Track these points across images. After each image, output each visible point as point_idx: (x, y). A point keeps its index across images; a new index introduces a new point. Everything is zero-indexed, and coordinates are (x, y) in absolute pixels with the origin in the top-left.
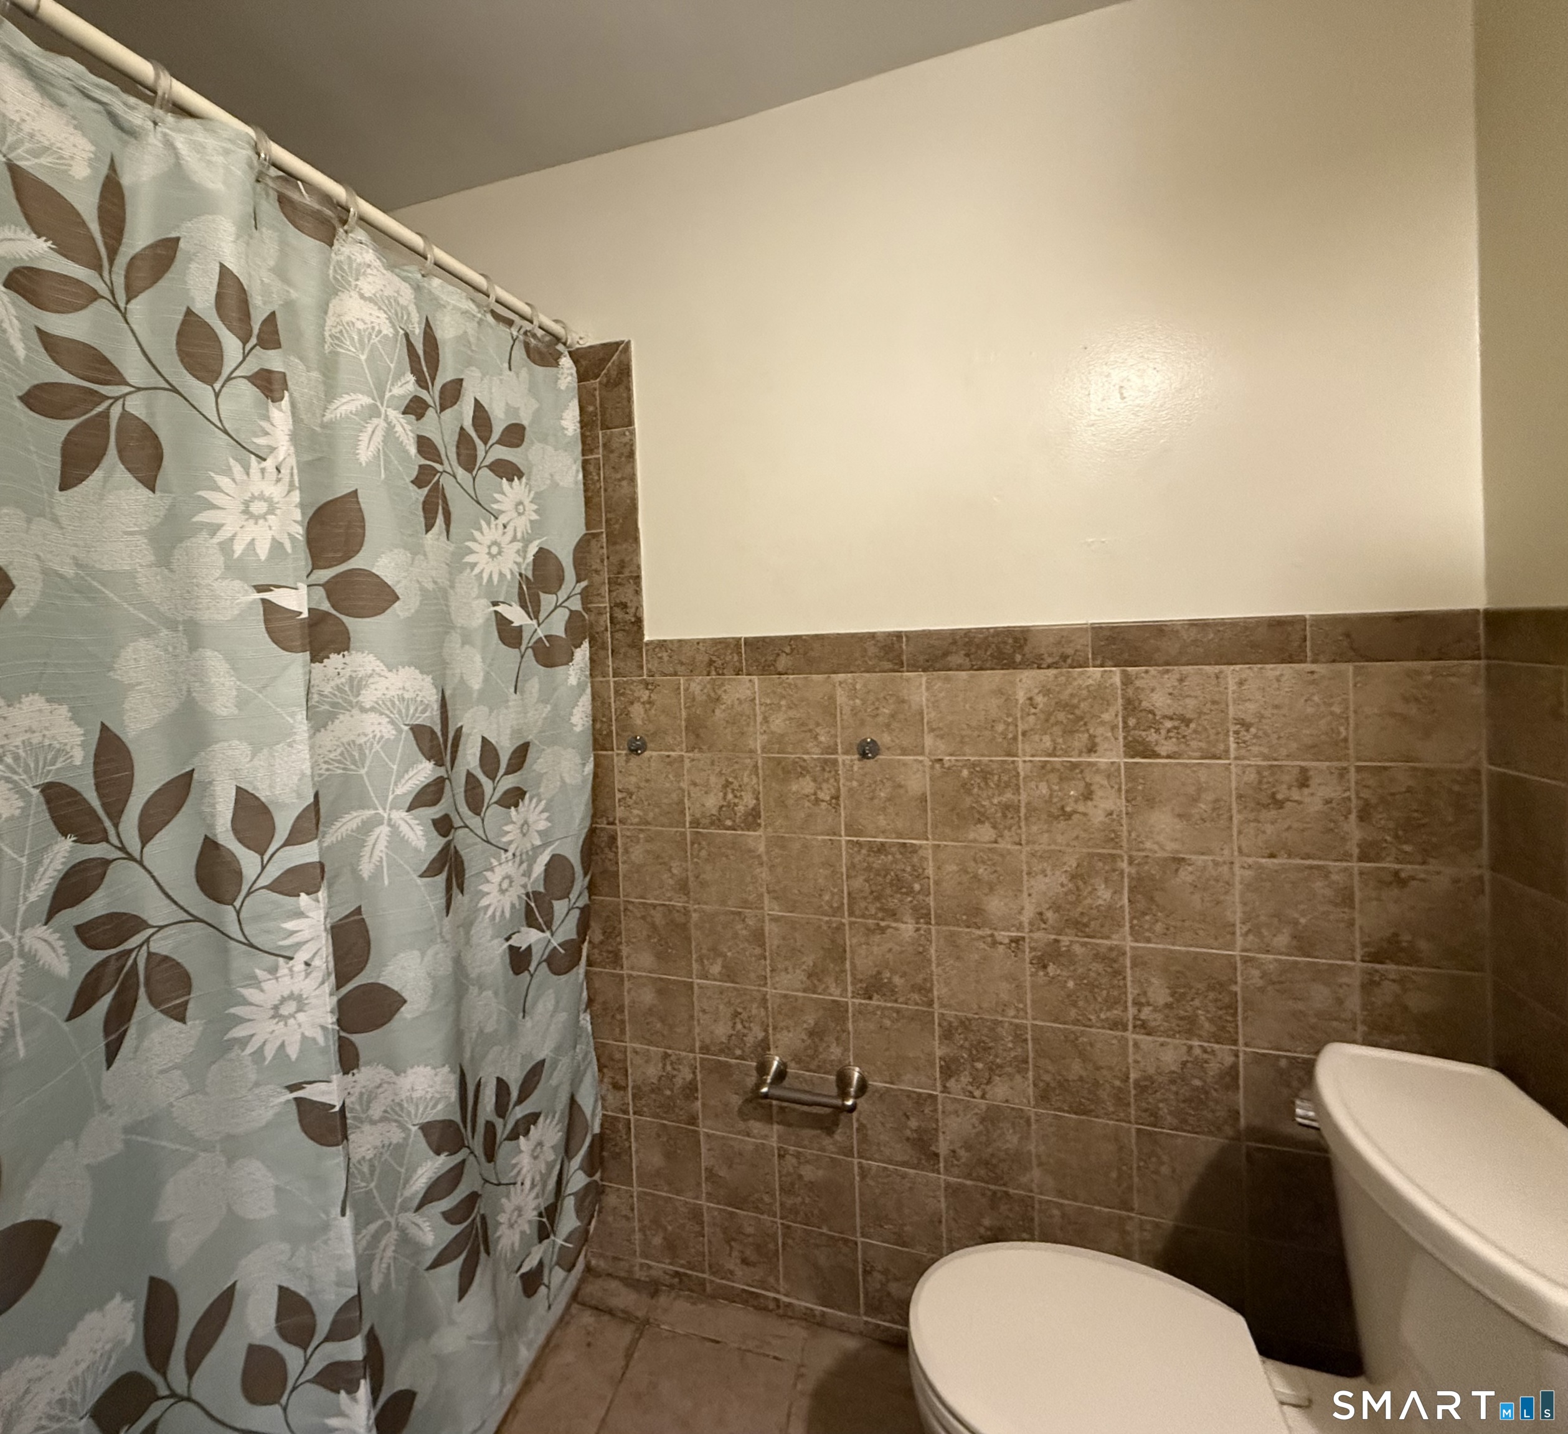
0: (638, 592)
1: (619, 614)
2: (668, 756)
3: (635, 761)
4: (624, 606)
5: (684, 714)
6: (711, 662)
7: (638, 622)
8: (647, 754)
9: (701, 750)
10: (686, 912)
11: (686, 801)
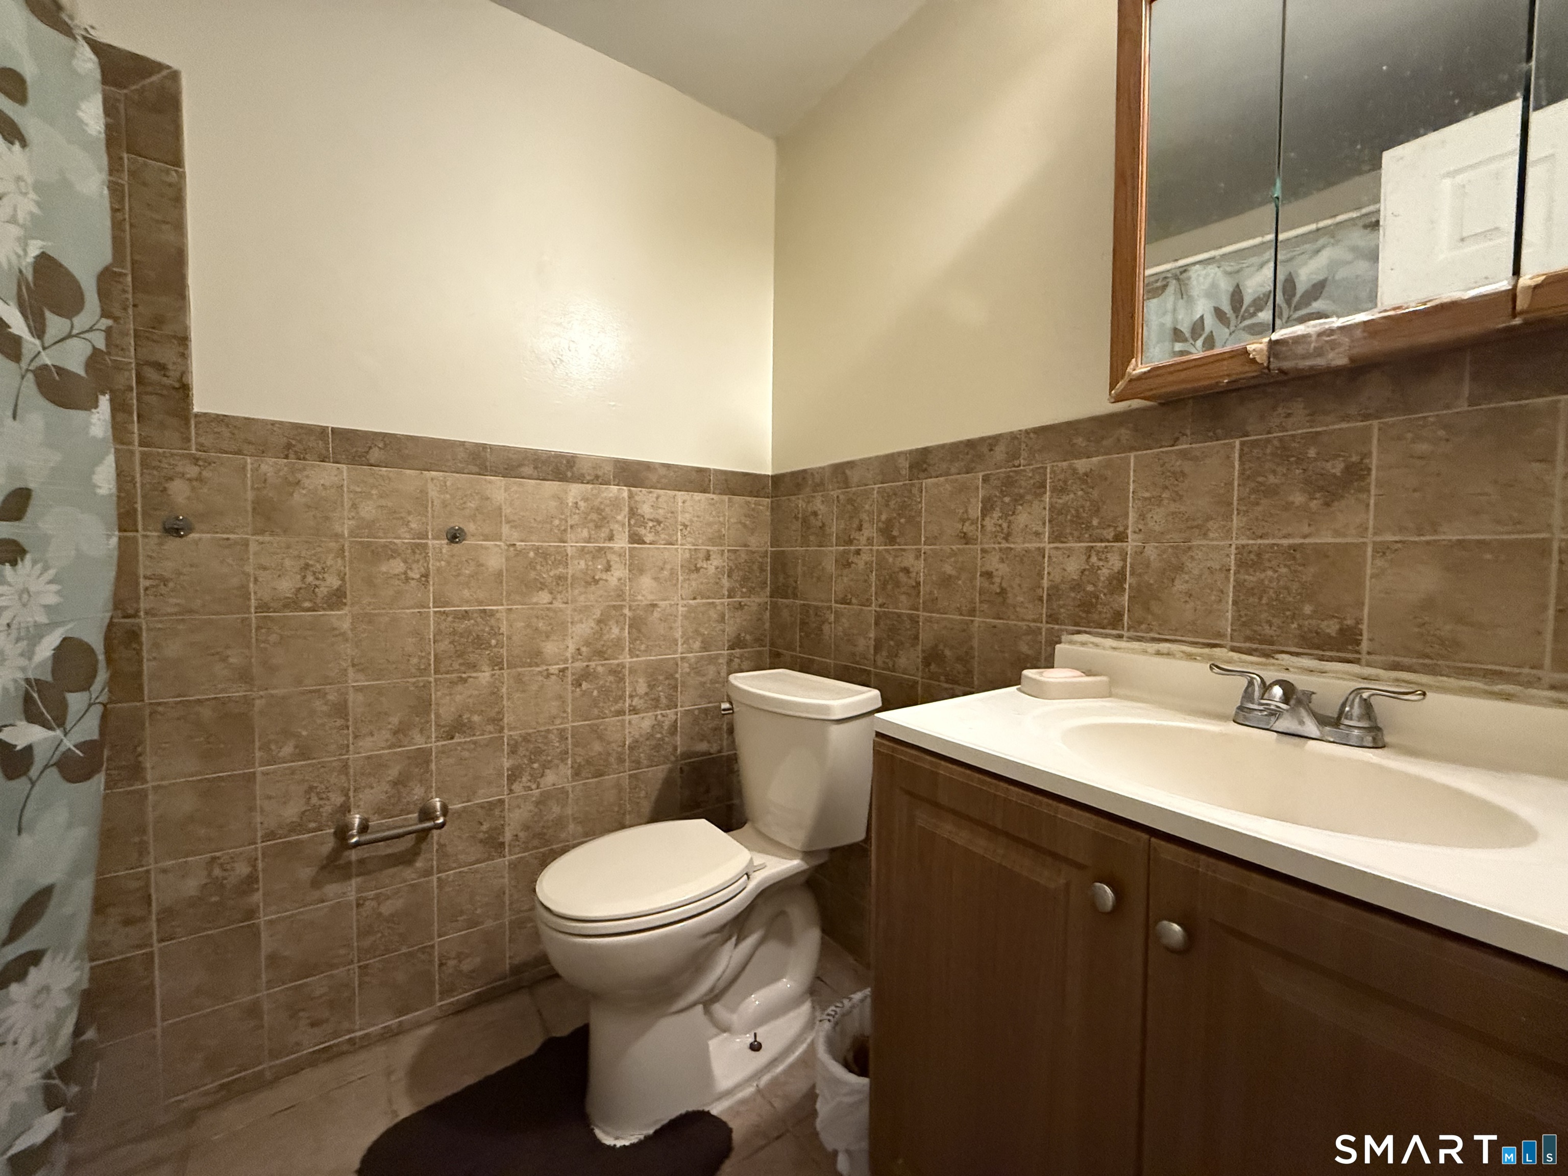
0: (184, 356)
1: (152, 374)
2: (228, 539)
3: (173, 544)
4: (161, 368)
5: (250, 495)
6: (289, 446)
7: (184, 389)
8: (194, 536)
9: (272, 534)
10: (247, 701)
11: (251, 585)
